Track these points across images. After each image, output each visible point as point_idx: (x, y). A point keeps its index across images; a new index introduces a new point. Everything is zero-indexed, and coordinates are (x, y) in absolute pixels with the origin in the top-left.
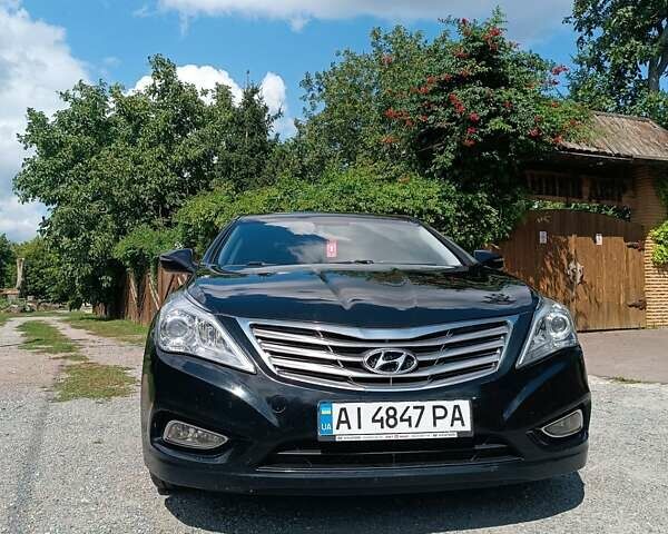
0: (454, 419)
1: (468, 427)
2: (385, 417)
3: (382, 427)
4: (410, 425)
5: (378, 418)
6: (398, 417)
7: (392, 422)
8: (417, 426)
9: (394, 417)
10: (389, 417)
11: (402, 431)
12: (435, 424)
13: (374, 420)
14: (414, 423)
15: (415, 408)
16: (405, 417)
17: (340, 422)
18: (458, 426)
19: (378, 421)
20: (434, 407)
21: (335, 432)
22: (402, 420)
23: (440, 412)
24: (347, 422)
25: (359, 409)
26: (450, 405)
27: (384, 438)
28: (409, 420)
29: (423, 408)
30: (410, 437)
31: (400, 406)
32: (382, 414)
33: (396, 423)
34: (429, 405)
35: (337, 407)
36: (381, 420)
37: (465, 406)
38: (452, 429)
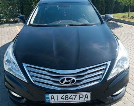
0: (85, 98)
1: (89, 100)
2: (65, 98)
3: (64, 100)
4: (72, 100)
5: (63, 98)
6: (69, 98)
7: (67, 99)
8: (74, 100)
9: (67, 98)
10: (66, 98)
11: (70, 101)
12: (79, 99)
13: (61, 98)
14: (73, 99)
15: (74, 95)
16: (71, 97)
17: (52, 99)
18: (86, 99)
19: (63, 99)
20: (80, 95)
21: (50, 101)
22: (70, 98)
23: (81, 96)
24: (54, 99)
25: (57, 96)
26: (84, 94)
27: (64, 103)
28: (72, 98)
29: (76, 95)
30: (72, 102)
31: (69, 95)
32: (64, 97)
33: (68, 99)
34: (78, 95)
35: (50, 95)
36: (64, 98)
37: (89, 94)
38: (85, 100)
